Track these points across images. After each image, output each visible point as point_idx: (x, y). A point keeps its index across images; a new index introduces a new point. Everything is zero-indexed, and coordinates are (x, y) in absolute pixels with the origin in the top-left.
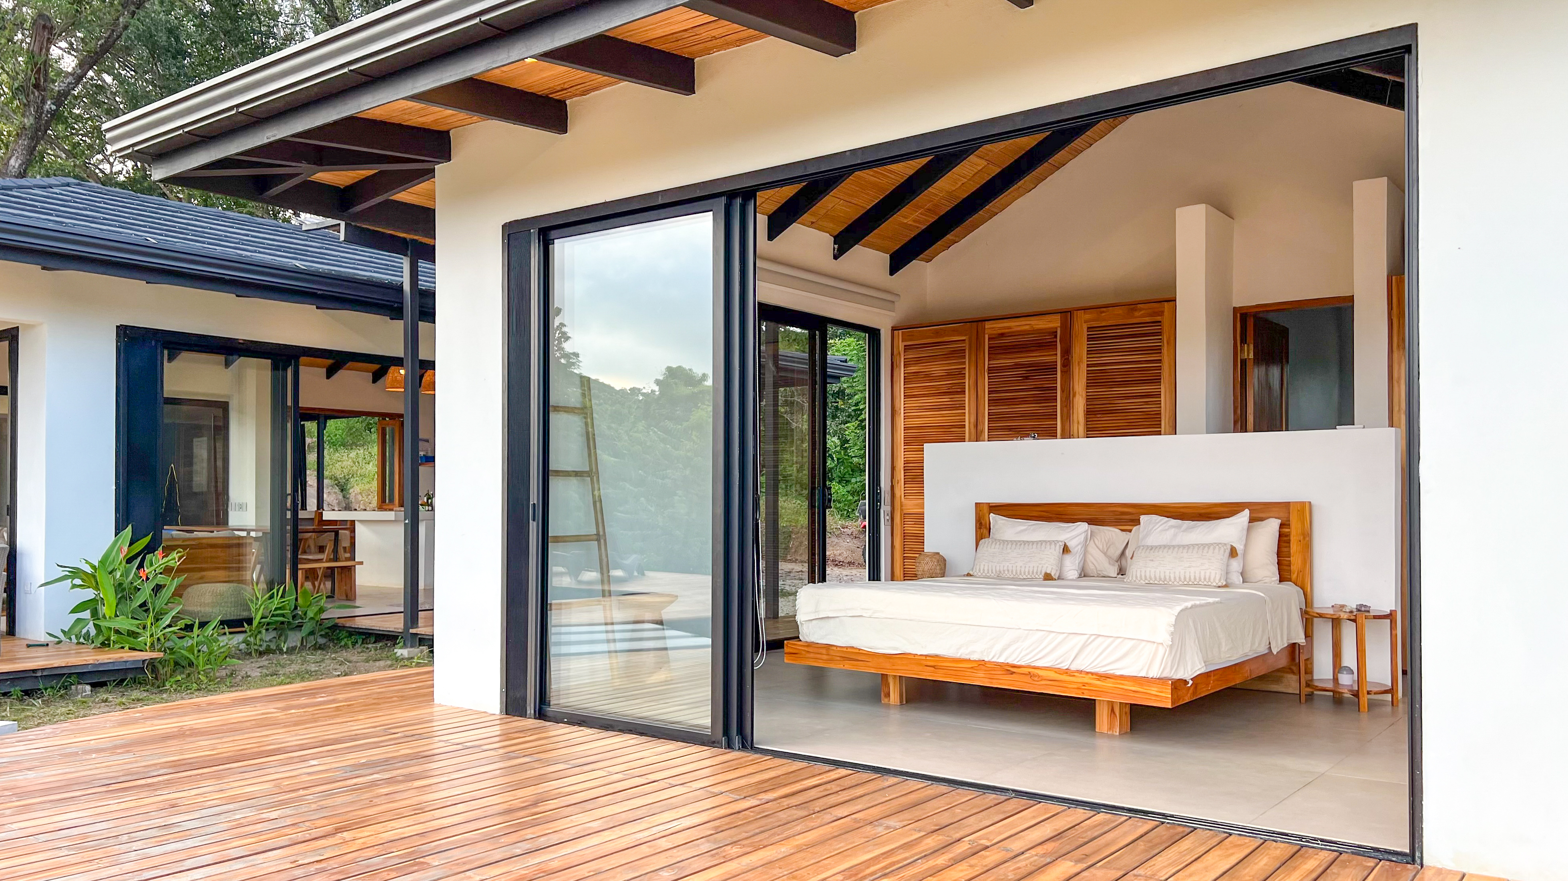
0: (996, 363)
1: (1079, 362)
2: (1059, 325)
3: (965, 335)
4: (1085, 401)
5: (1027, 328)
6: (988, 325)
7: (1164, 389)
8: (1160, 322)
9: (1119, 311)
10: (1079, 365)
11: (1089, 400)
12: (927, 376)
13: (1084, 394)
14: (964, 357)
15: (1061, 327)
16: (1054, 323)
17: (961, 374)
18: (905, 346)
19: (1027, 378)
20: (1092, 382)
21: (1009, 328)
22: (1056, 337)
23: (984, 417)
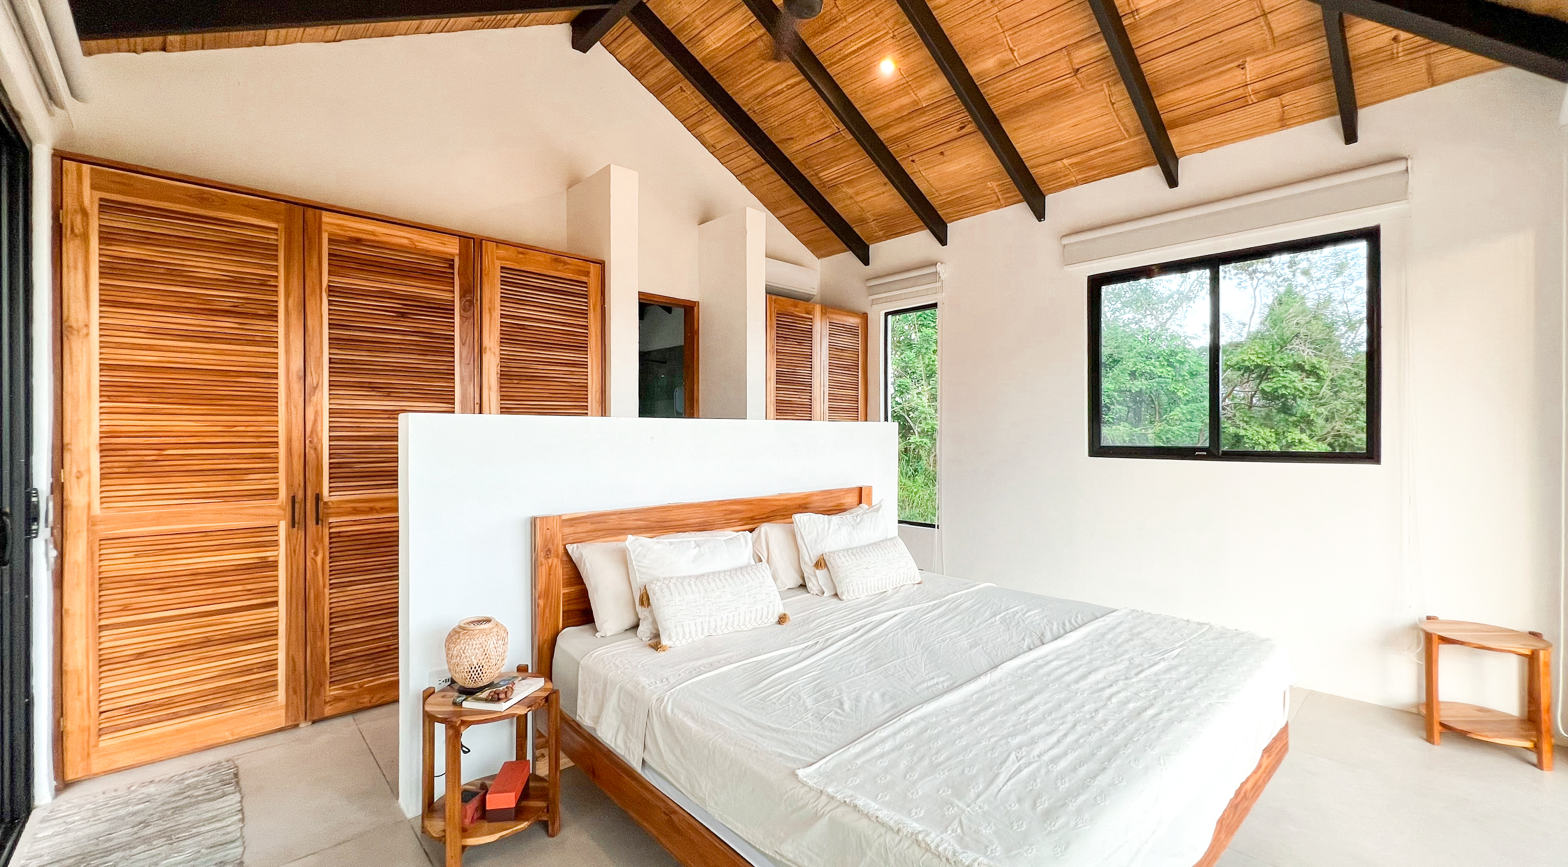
0: (342, 281)
1: (490, 309)
2: (457, 251)
3: (277, 221)
4: (498, 360)
5: (405, 242)
6: (327, 218)
7: (593, 359)
8: (585, 283)
9: (541, 257)
10: (490, 312)
11: (504, 360)
12: (171, 272)
13: (497, 352)
14: (275, 258)
15: (460, 254)
16: (452, 248)
17: (266, 285)
18: (101, 199)
19: (403, 315)
20: (506, 339)
21: (373, 233)
22: (452, 266)
23: (319, 365)
